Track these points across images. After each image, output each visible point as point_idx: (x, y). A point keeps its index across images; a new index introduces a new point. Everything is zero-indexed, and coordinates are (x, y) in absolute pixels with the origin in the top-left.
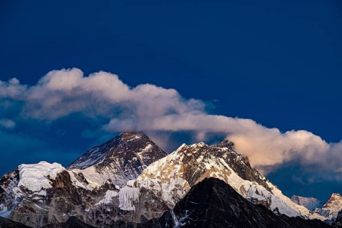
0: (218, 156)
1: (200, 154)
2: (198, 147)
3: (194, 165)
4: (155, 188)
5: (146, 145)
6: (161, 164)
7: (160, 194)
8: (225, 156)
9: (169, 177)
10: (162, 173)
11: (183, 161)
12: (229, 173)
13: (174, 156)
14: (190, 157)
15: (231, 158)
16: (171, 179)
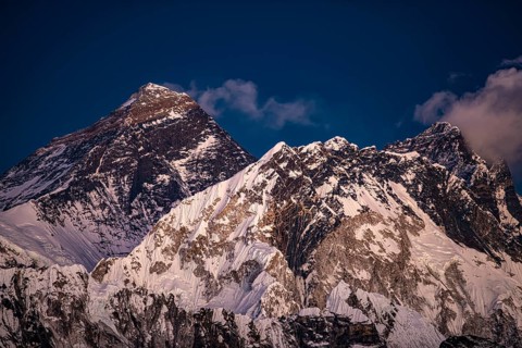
0: (388, 176)
1: (330, 173)
2: (323, 152)
3: (308, 203)
4: (66, 289)
5: (200, 139)
6: (210, 202)
7: (80, 305)
8: (409, 176)
9: (231, 238)
10: (212, 228)
11: (275, 192)
12: (418, 227)
13: (250, 176)
14: (299, 181)
15: (426, 183)
16: (238, 245)
